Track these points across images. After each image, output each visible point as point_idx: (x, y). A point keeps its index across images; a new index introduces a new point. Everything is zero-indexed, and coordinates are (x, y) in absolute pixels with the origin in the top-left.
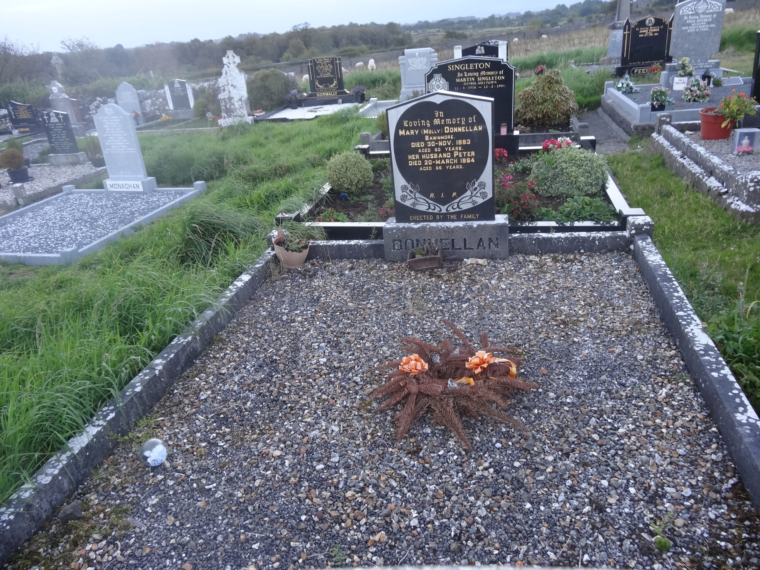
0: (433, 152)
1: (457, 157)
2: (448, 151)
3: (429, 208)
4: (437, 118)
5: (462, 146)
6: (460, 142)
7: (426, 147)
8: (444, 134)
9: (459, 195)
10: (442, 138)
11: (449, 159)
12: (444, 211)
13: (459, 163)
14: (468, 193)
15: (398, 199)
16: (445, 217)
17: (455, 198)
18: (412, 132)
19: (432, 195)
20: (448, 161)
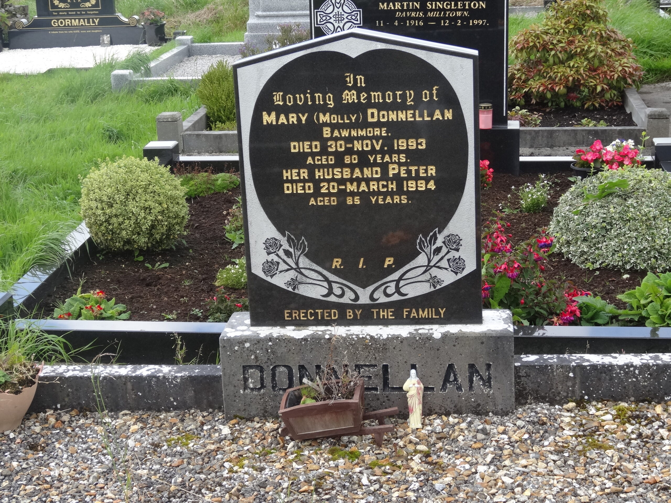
0: (340, 163)
1: (397, 177)
2: (375, 164)
3: (330, 292)
4: (350, 89)
5: (407, 152)
6: (402, 144)
7: (324, 151)
8: (365, 125)
9: (399, 264)
10: (362, 133)
11: (378, 180)
12: (364, 299)
13: (400, 191)
14: (422, 259)
15: (258, 270)
16: (367, 315)
17: (391, 270)
18: (293, 118)
19: (337, 263)
20: (374, 186)
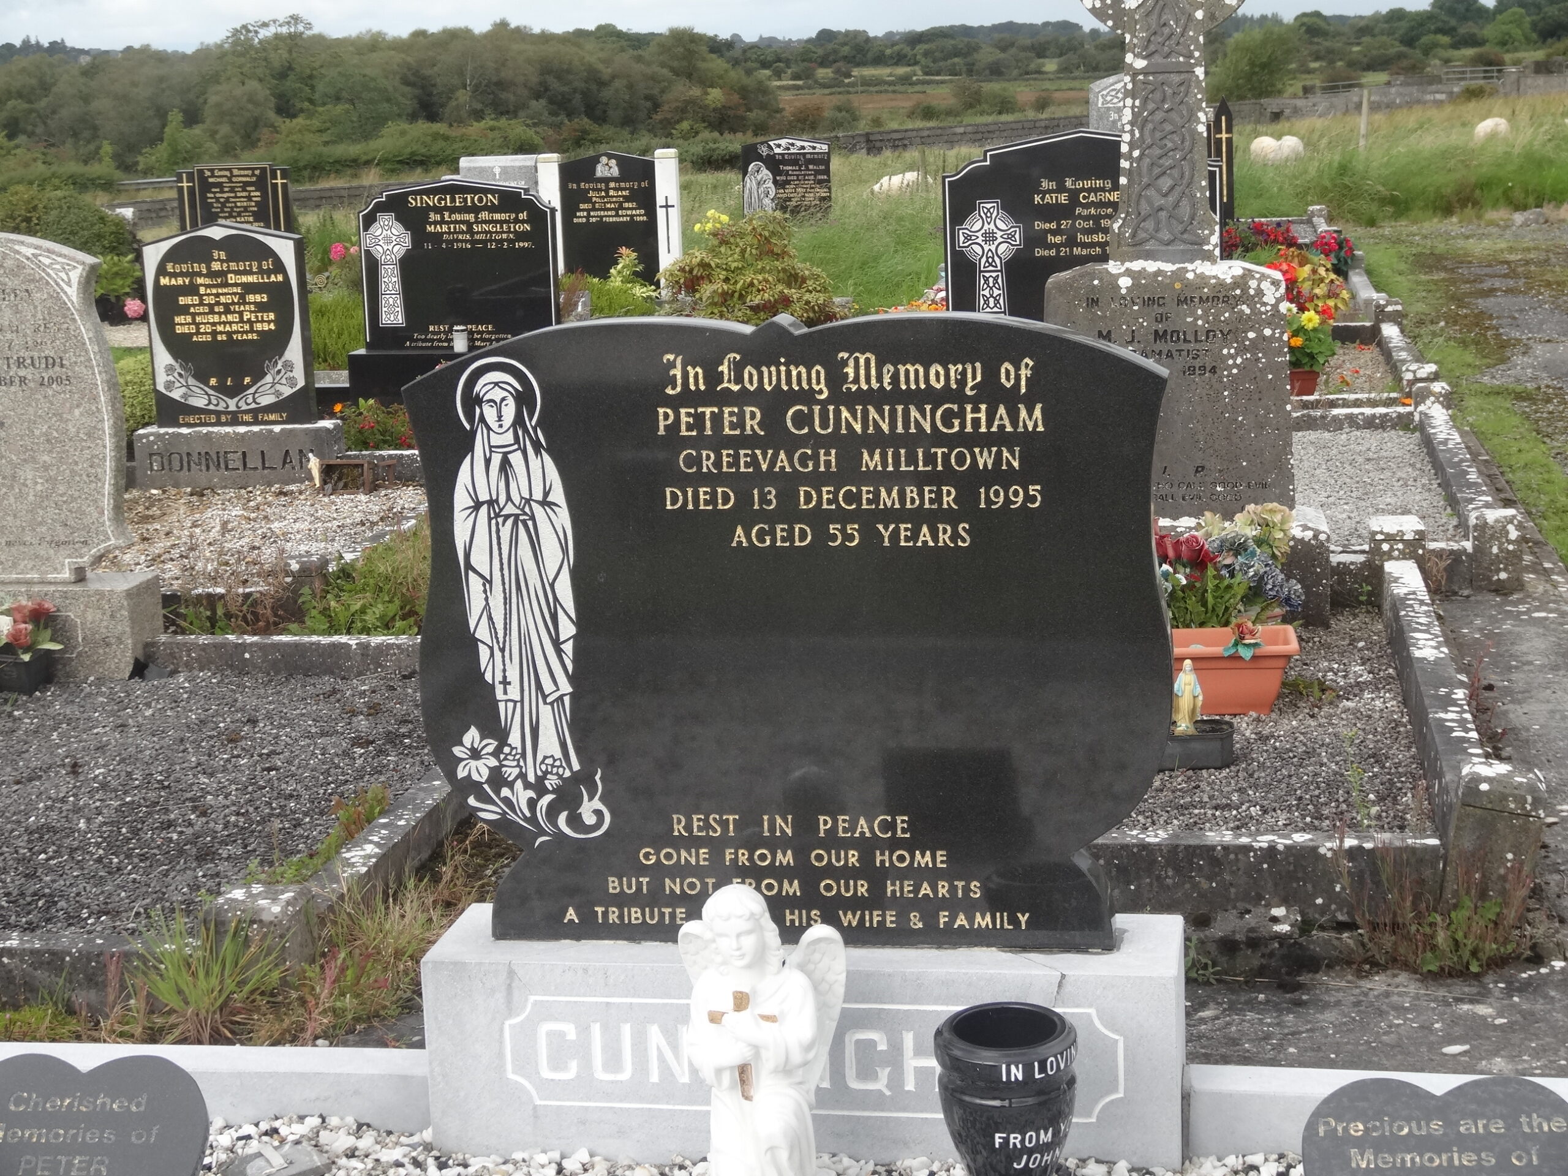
0: (212, 312)
1: (249, 321)
2: (235, 312)
3: (210, 403)
4: (216, 261)
5: (255, 303)
6: (251, 298)
8: (226, 285)
9: (254, 382)
10: (225, 290)
11: (237, 323)
12: (232, 408)
13: (252, 331)
14: (268, 378)
15: (161, 388)
16: (235, 419)
17: (249, 386)
18: (180, 281)
19: (213, 381)
20: (235, 327)
